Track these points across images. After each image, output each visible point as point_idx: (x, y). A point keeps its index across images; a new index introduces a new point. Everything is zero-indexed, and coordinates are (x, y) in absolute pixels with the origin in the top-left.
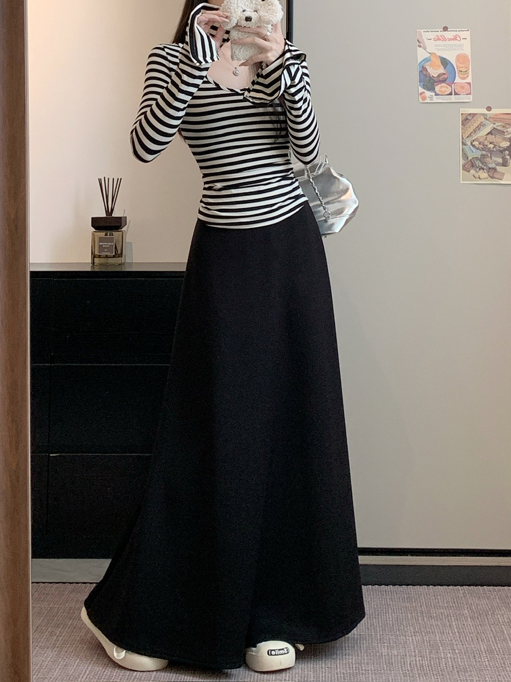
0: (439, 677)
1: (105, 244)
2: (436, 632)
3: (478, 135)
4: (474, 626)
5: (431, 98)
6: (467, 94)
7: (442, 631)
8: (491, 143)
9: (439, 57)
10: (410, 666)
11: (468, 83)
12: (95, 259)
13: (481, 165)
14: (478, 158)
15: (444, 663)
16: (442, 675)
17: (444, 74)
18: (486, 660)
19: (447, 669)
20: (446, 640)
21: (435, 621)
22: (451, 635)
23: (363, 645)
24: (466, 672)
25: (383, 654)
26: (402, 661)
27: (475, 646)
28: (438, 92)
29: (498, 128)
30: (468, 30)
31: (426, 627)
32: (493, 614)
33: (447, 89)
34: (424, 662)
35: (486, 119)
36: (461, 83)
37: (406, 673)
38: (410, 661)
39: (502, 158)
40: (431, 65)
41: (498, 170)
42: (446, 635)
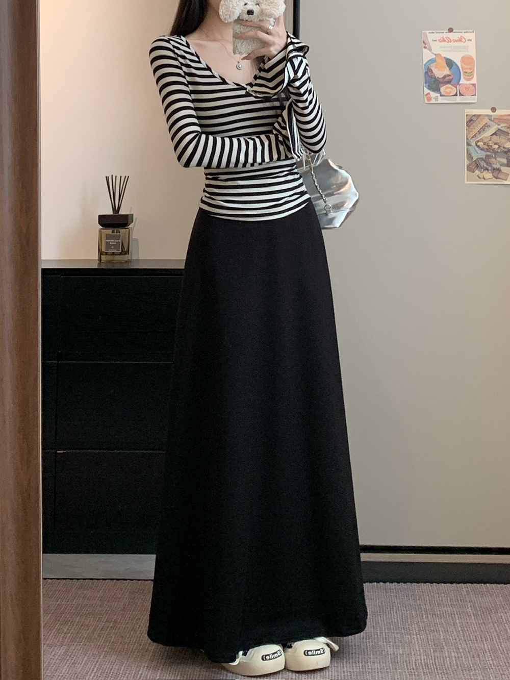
0: (443, 676)
1: (112, 241)
2: (441, 631)
3: (482, 136)
4: (478, 624)
5: (436, 98)
6: (472, 96)
7: (446, 630)
8: (495, 144)
9: (445, 58)
10: (416, 665)
11: (472, 84)
12: (102, 256)
13: (485, 166)
14: (482, 158)
15: (448, 662)
16: (447, 673)
17: (449, 75)
18: (490, 659)
19: (451, 667)
20: (450, 640)
21: (439, 619)
22: (455, 633)
23: (369, 643)
24: (470, 671)
25: (389, 652)
26: (408, 660)
27: (480, 645)
28: (443, 93)
29: (502, 129)
30: (473, 32)
31: (430, 626)
32: (496, 612)
33: (451, 90)
34: (428, 661)
35: (489, 119)
36: (466, 85)
37: (411, 672)
38: (415, 660)
39: (507, 159)
40: (436, 67)
41: (502, 171)
42: (450, 634)
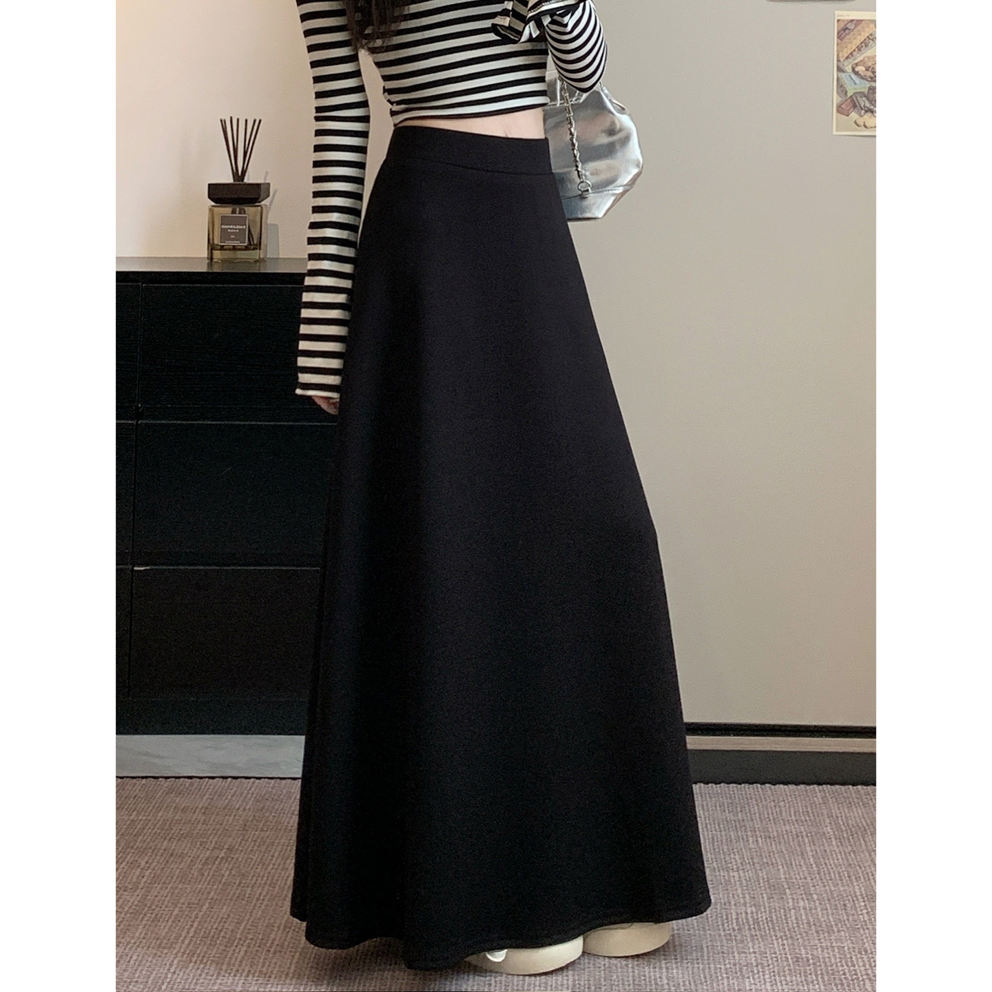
1: (231, 227)
2: (780, 863)
3: (865, 55)
4: (843, 852)
7: (789, 863)
12: (215, 252)
13: (868, 104)
14: (862, 93)
15: (793, 918)
18: (865, 911)
19: (798, 926)
20: (796, 879)
21: (776, 844)
22: (804, 868)
24: (831, 932)
27: (846, 887)
31: (761, 856)
34: (759, 916)
37: (730, 935)
38: (737, 914)
42: (795, 868)
